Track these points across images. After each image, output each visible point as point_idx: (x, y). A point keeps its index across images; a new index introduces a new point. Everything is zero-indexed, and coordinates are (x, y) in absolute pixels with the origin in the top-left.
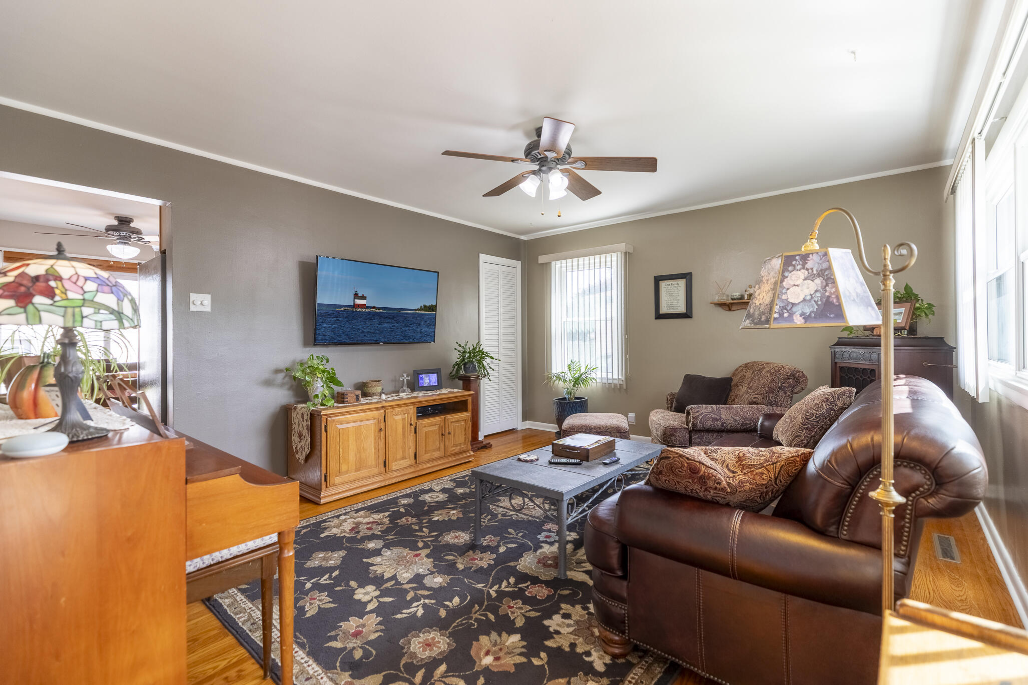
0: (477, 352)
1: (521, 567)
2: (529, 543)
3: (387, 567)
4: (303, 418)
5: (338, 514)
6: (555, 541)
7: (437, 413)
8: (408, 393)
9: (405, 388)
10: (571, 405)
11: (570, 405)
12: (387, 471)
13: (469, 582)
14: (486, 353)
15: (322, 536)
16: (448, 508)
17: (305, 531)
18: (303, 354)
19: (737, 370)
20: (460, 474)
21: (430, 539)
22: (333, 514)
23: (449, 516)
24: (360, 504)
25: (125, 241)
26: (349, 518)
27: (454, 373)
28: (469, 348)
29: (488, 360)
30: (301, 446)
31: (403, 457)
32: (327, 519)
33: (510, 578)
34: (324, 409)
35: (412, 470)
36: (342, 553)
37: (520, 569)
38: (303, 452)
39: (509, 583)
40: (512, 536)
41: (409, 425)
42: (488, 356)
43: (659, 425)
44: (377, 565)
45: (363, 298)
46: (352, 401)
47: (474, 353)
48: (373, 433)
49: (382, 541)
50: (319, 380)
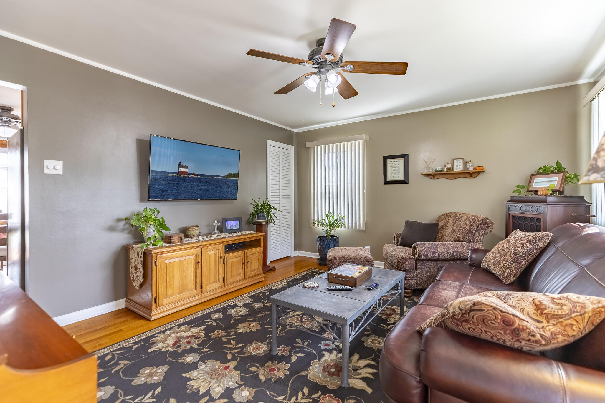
0: (266, 206)
1: (311, 377)
2: (314, 352)
3: (202, 382)
4: (138, 255)
5: (165, 329)
6: (333, 349)
7: (239, 248)
8: (218, 235)
9: (216, 231)
10: (329, 241)
11: (327, 241)
12: (203, 292)
13: (271, 394)
14: (272, 206)
15: (150, 351)
16: (249, 321)
17: (136, 346)
18: (140, 207)
19: (440, 217)
20: (256, 292)
21: (237, 351)
22: (161, 330)
23: (250, 328)
24: (182, 320)
25: (6, 124)
26: (173, 333)
27: (250, 220)
28: (261, 203)
29: (273, 211)
30: (137, 276)
31: (215, 281)
32: (155, 334)
33: (304, 389)
34: (154, 249)
35: (221, 290)
36: (165, 368)
37: (310, 378)
38: (138, 281)
39: (304, 394)
40: (299, 345)
41: (219, 258)
42: (273, 208)
43: (393, 256)
44: (194, 379)
45: (186, 167)
46: (177, 242)
47: (264, 207)
48: (192, 265)
49: (198, 354)
50: (151, 226)
